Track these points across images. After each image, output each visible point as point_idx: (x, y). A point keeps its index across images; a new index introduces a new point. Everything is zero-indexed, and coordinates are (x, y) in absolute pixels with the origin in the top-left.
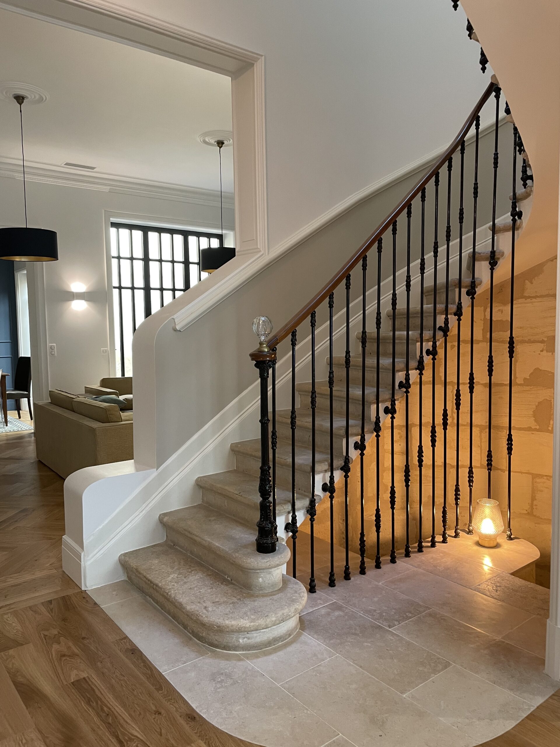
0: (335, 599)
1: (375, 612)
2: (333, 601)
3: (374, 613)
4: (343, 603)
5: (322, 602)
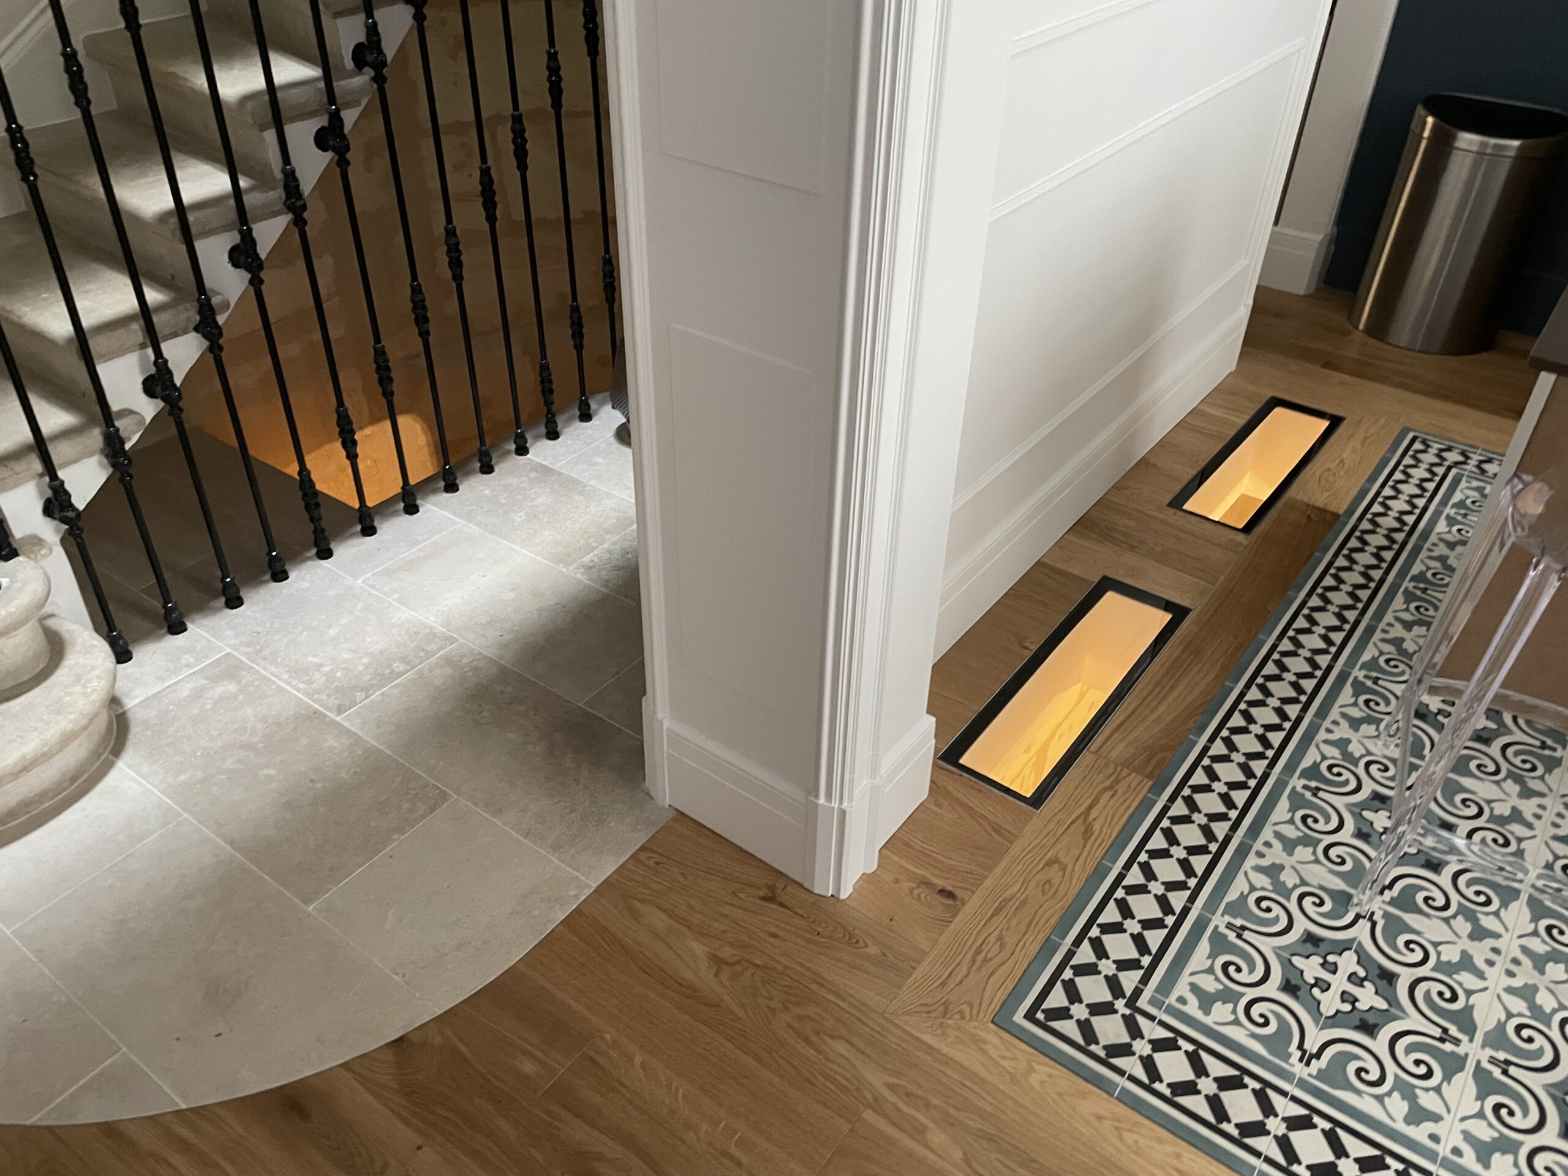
0: (229, 646)
1: (319, 671)
2: (220, 652)
3: (317, 675)
4: (247, 655)
5: (191, 660)
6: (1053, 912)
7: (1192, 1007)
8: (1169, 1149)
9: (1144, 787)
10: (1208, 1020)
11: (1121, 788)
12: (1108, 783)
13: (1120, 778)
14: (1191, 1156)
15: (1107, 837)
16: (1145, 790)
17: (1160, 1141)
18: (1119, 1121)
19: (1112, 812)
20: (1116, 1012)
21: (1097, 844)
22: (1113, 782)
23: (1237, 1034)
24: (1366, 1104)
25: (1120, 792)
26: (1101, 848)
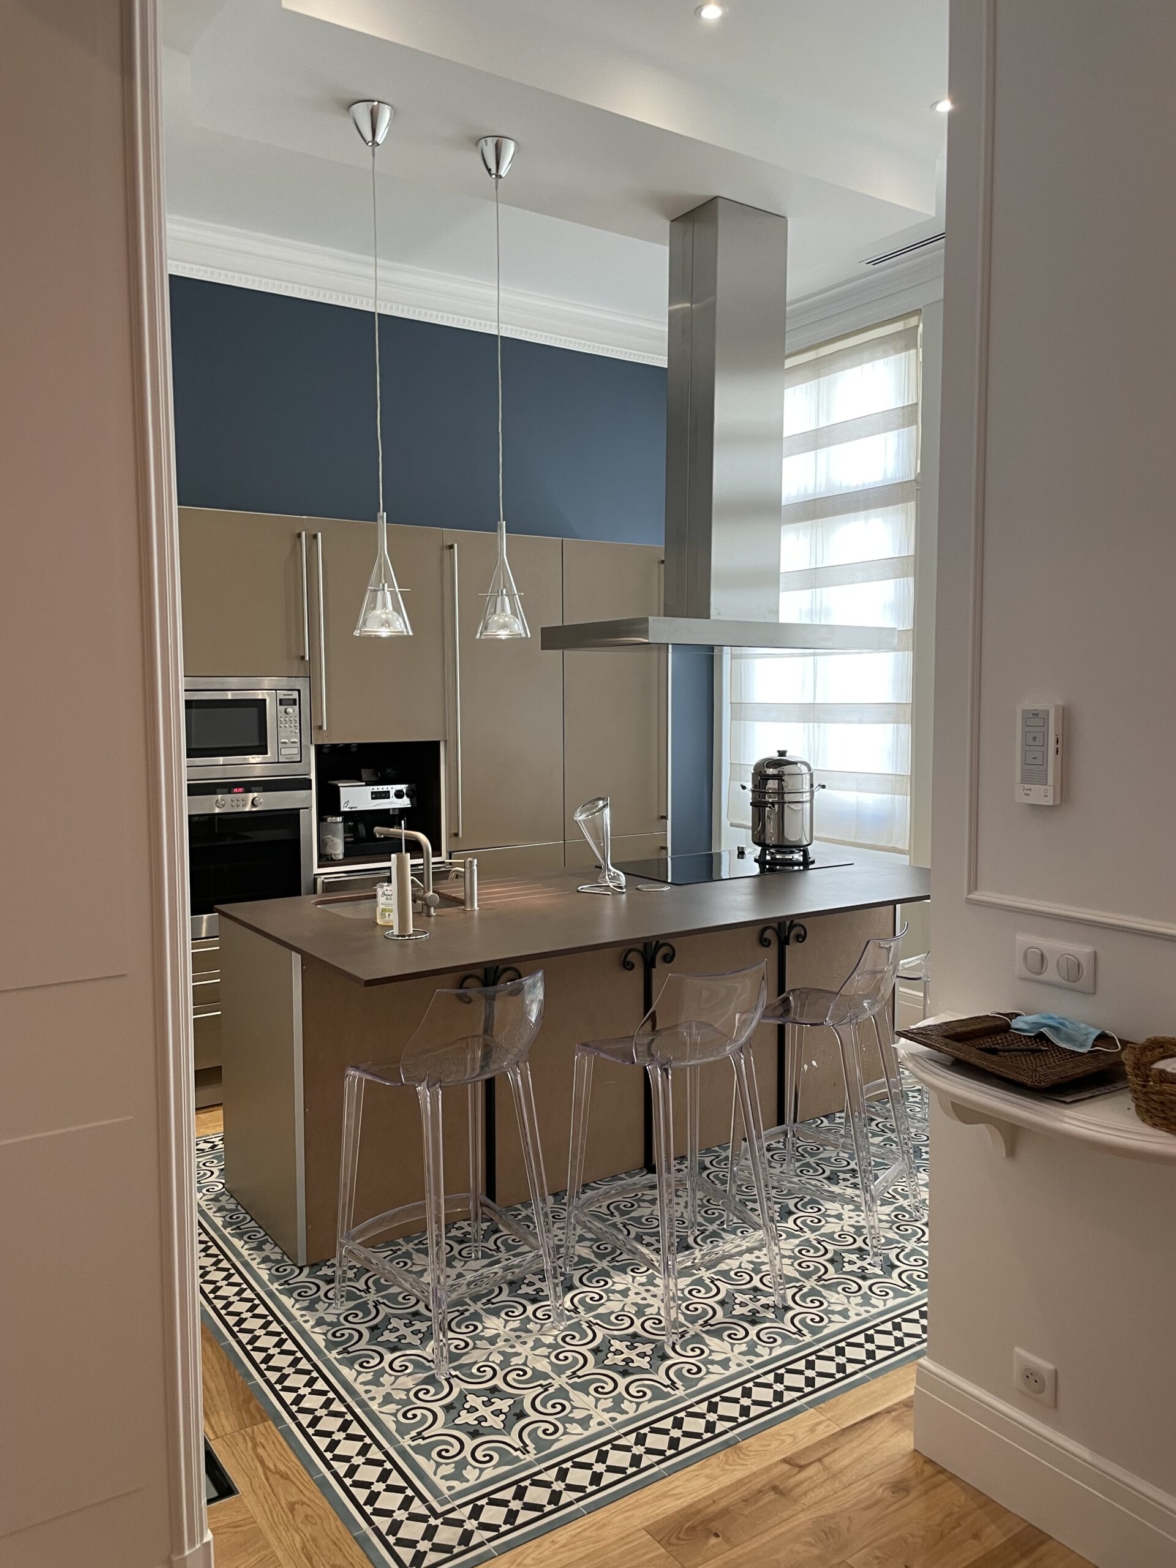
6: (335, 1524)
7: (459, 1486)
8: (547, 1544)
9: (270, 1428)
10: (472, 1483)
11: (260, 1439)
12: (250, 1445)
13: (251, 1436)
14: (557, 1535)
15: (296, 1467)
16: (273, 1428)
17: (539, 1546)
18: (515, 1561)
19: (277, 1453)
20: (437, 1526)
21: (297, 1475)
22: (252, 1442)
23: (489, 1473)
24: (566, 1441)
25: (263, 1441)
26: (302, 1474)
